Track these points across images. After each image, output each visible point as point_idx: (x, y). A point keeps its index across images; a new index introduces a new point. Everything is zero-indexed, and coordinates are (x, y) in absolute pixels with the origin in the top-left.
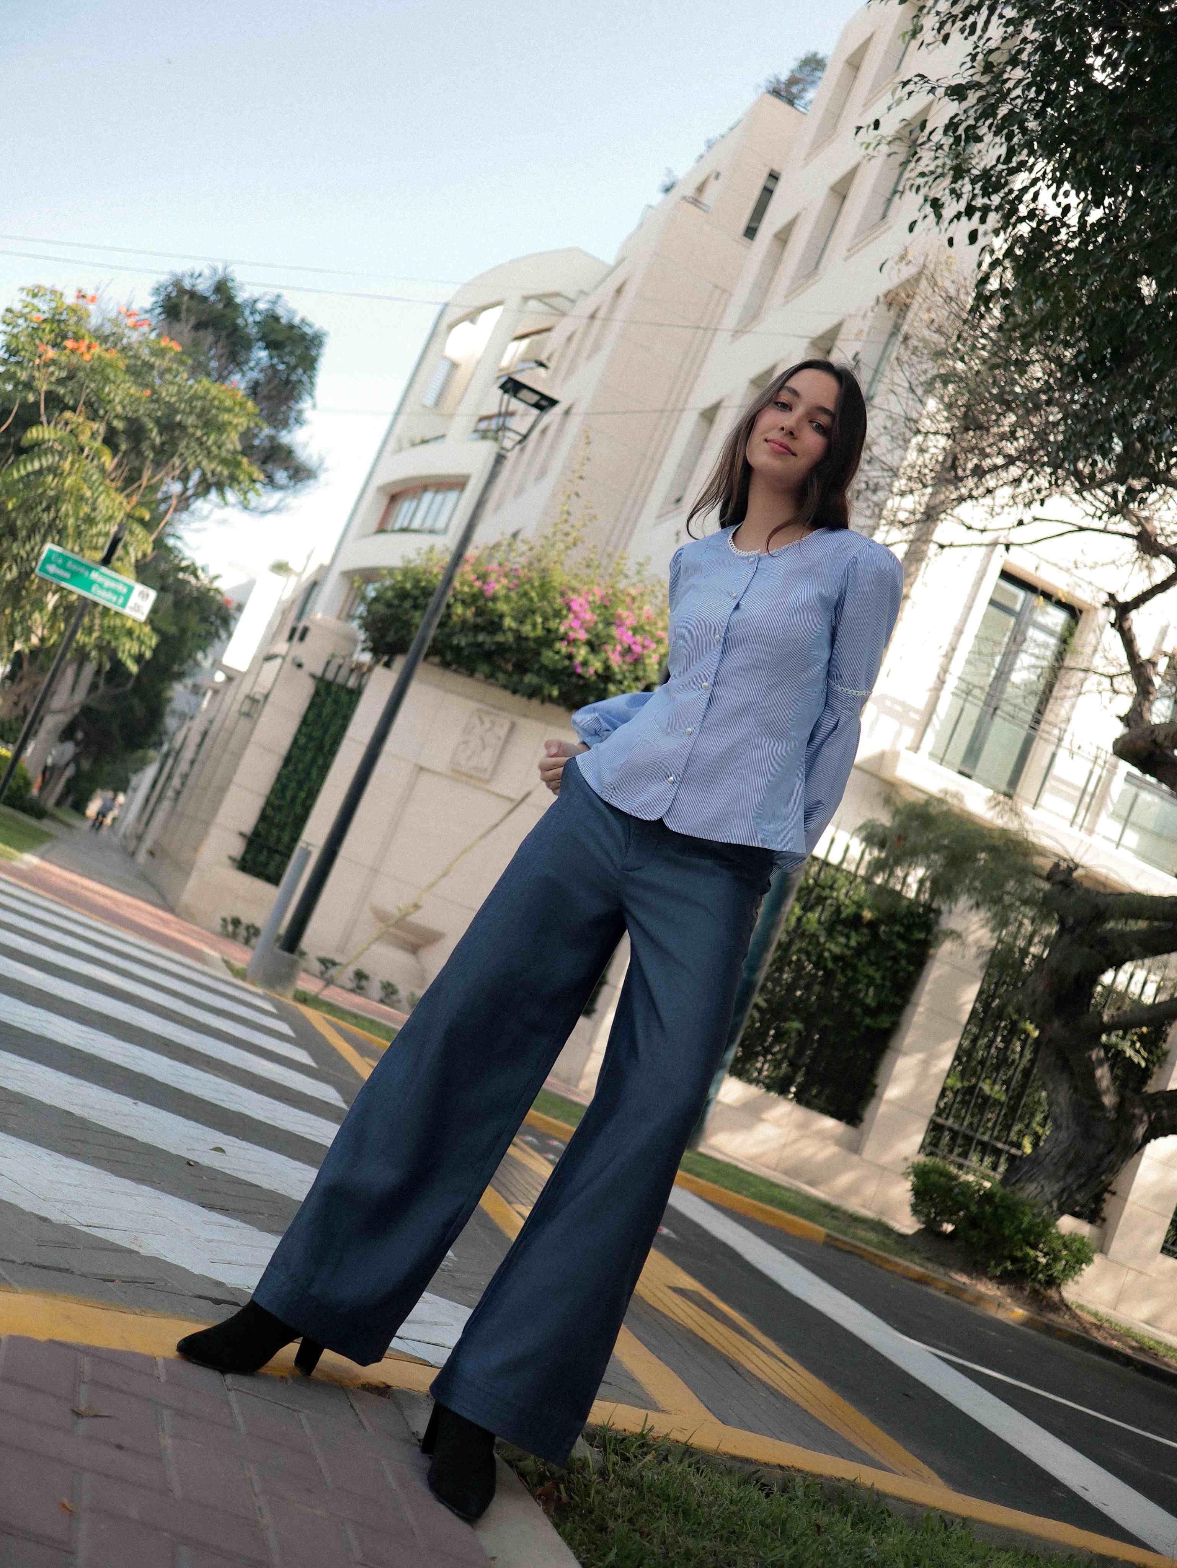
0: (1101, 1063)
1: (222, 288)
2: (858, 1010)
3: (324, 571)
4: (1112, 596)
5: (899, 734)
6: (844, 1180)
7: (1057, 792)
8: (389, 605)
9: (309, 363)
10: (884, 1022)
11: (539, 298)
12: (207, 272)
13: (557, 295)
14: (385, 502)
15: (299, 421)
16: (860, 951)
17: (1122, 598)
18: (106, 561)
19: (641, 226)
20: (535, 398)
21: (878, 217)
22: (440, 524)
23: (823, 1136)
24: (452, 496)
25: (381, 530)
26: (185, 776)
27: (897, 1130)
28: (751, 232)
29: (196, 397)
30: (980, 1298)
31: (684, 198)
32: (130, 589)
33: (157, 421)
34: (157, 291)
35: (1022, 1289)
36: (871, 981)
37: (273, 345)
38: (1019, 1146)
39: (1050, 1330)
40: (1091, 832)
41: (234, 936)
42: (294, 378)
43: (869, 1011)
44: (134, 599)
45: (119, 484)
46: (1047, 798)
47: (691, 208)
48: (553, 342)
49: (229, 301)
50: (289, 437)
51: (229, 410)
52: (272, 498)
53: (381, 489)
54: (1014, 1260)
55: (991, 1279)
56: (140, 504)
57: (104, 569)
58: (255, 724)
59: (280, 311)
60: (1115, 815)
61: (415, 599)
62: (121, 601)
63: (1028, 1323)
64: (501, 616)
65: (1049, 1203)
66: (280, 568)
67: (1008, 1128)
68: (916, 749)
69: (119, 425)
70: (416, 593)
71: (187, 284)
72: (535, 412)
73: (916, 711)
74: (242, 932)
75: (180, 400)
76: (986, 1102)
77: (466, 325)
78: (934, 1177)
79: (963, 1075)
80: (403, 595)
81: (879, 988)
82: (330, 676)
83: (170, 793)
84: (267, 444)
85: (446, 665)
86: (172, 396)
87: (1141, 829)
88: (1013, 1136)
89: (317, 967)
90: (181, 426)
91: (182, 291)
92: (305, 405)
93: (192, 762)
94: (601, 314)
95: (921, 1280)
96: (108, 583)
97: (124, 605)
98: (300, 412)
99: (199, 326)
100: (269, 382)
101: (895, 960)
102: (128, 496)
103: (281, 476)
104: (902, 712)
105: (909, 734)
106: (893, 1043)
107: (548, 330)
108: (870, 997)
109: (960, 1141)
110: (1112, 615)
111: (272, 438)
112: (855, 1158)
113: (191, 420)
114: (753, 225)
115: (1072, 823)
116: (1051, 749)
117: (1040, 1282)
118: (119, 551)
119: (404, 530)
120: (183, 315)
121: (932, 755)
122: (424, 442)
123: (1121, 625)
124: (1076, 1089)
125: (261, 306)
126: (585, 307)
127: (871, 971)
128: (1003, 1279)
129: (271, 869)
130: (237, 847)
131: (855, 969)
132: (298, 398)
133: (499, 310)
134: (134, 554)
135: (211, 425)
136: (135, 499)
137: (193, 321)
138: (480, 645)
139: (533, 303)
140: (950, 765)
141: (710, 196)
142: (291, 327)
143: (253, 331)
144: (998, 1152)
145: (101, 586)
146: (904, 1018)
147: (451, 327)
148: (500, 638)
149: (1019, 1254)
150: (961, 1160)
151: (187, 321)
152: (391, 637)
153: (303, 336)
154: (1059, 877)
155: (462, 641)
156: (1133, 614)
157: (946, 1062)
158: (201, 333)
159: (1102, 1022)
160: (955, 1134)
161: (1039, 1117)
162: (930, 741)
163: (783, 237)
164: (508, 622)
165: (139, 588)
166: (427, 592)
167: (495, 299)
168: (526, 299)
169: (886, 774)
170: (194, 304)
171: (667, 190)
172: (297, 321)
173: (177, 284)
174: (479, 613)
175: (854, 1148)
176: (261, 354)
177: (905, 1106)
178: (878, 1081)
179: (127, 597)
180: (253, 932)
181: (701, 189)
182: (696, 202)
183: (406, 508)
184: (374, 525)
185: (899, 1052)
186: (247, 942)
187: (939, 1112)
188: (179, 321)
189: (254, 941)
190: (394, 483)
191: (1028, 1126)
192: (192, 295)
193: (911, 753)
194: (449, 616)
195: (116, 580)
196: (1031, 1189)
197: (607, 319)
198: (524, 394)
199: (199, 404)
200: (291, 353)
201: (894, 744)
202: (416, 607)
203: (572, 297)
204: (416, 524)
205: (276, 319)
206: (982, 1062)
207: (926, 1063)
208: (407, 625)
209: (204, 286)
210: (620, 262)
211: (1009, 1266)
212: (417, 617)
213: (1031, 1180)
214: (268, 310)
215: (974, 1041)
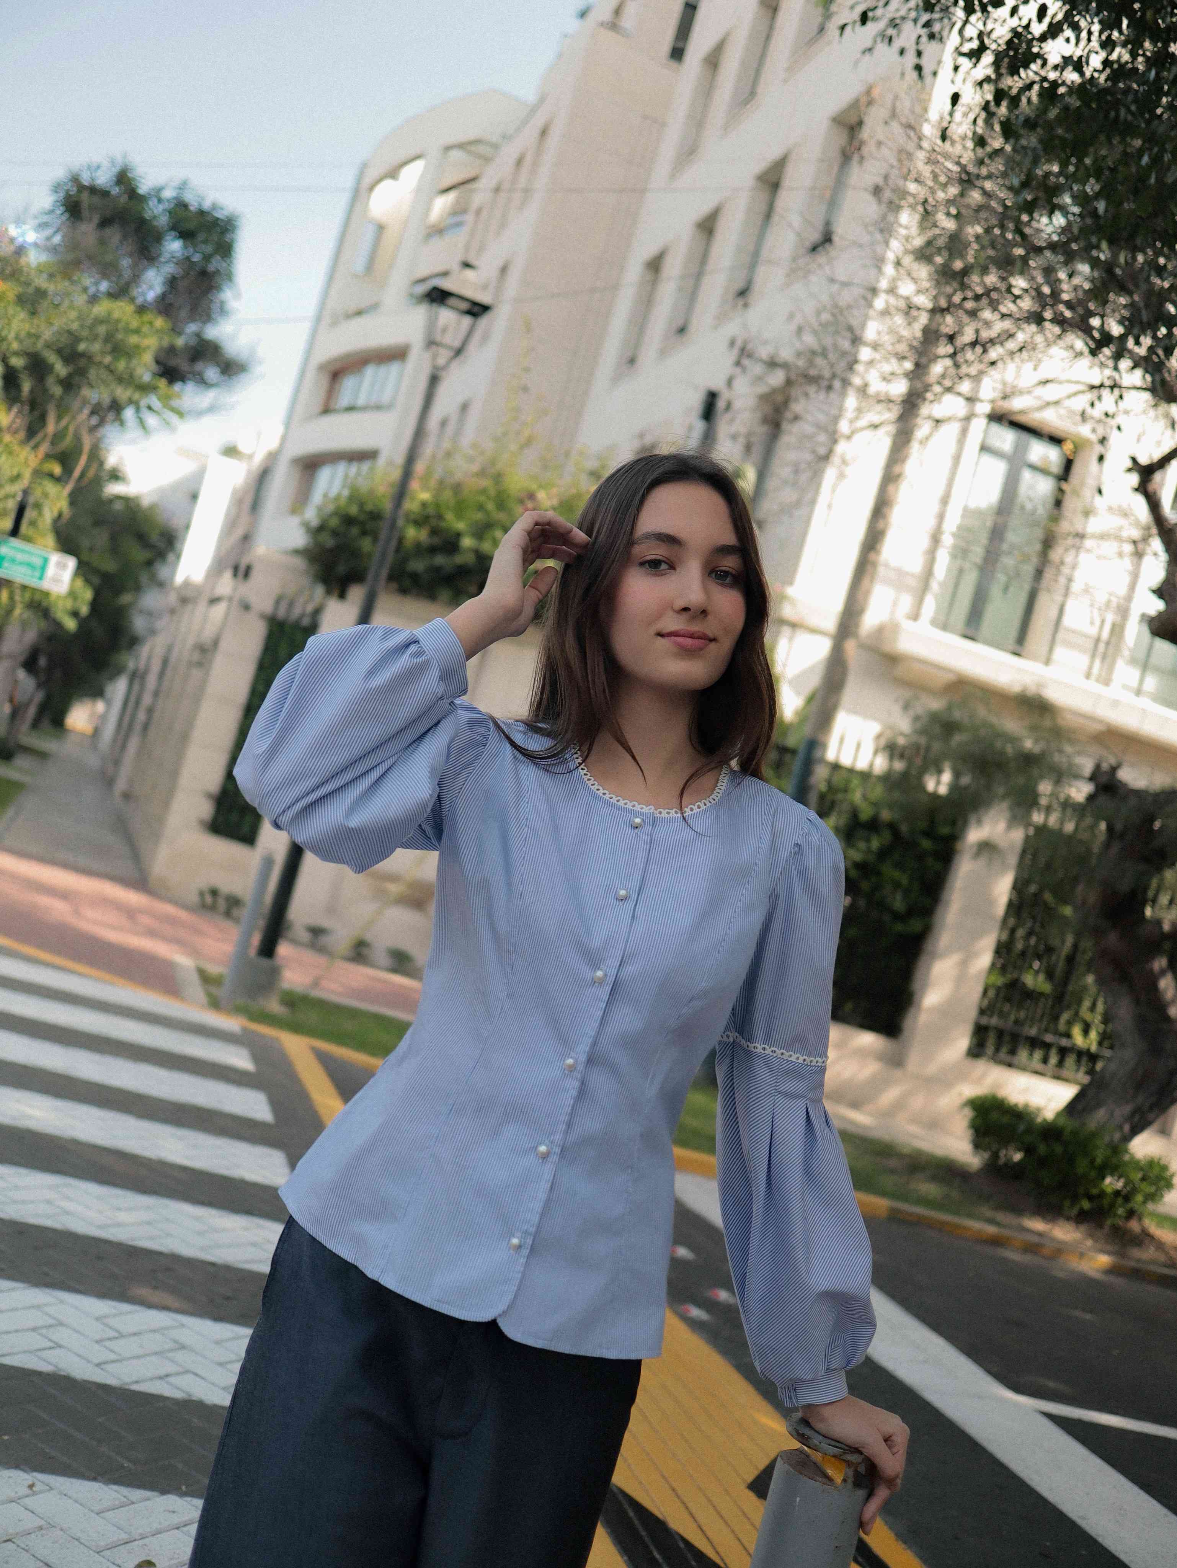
0: (1163, 972)
1: (123, 178)
2: (887, 918)
3: (273, 457)
4: (1134, 460)
5: (895, 603)
6: (890, 1096)
7: (1069, 645)
8: (335, 533)
9: (225, 249)
10: (915, 925)
11: (461, 146)
12: (105, 164)
13: (477, 142)
14: (325, 381)
15: (223, 311)
16: (883, 854)
17: (1144, 461)
18: (15, 532)
19: (560, 56)
20: (465, 306)
21: (816, 30)
22: (386, 398)
23: (862, 1053)
24: (394, 368)
25: (326, 410)
26: (150, 711)
27: (940, 1036)
28: (677, 53)
29: (99, 321)
30: (1060, 1250)
31: (602, 24)
32: (46, 561)
33: (59, 352)
34: (56, 188)
35: (1100, 1226)
36: (897, 885)
37: (186, 235)
38: (1068, 1035)
39: (1137, 1274)
40: (1107, 682)
41: (213, 908)
42: (211, 268)
43: (898, 917)
44: (51, 571)
45: (22, 435)
46: (1060, 652)
47: (611, 34)
48: (480, 196)
49: (132, 193)
50: (213, 332)
51: (137, 331)
52: (208, 397)
53: (322, 368)
54: (1090, 1198)
55: (1068, 1218)
56: (48, 456)
57: (14, 542)
58: (207, 674)
59: (189, 197)
60: (1133, 661)
61: (362, 524)
62: (37, 574)
63: (1112, 1271)
64: (459, 535)
65: (1120, 1127)
66: (231, 451)
67: (1056, 1018)
68: (915, 616)
69: (17, 362)
70: (362, 517)
71: (86, 180)
72: (467, 320)
73: (913, 575)
74: (222, 904)
75: (82, 326)
76: (1030, 995)
77: (387, 183)
78: (994, 1115)
79: (1003, 969)
80: (348, 521)
81: (907, 892)
82: (281, 613)
83: (138, 727)
84: (193, 342)
85: (403, 591)
86: (73, 321)
87: (1158, 670)
88: (1062, 1026)
89: (305, 936)
90: (88, 357)
91: (81, 188)
92: (227, 295)
93: (156, 694)
94: (528, 159)
95: (996, 1242)
96: (19, 557)
97: (41, 578)
98: (222, 303)
99: (105, 223)
100: (187, 274)
101: (921, 858)
102: (35, 447)
103: (212, 373)
104: (899, 580)
105: (906, 602)
106: (929, 946)
107: (473, 179)
108: (898, 903)
109: (1007, 1038)
110: (1134, 479)
111: (198, 335)
112: (898, 1073)
113: (96, 347)
114: (680, 45)
115: (1088, 676)
116: (1059, 598)
117: (1120, 1217)
118: (29, 514)
119: (351, 409)
120: (86, 213)
121: (934, 623)
122: (359, 313)
123: (1145, 488)
124: (1137, 1002)
125: (168, 194)
126: (509, 154)
127: (896, 874)
128: (1081, 1218)
129: (245, 829)
130: (206, 809)
131: (879, 873)
132: (219, 288)
133: (419, 165)
134: (48, 516)
135: (118, 350)
136: (44, 448)
137: (96, 219)
138: (437, 569)
139: (455, 154)
140: (953, 631)
141: (628, 21)
142: (202, 213)
143: (163, 221)
144: (1047, 1046)
145: (13, 561)
146: (937, 919)
147: (371, 188)
148: (459, 559)
149: (1095, 1191)
150: (1008, 1058)
151: (90, 219)
152: (341, 569)
153: (216, 222)
154: (1104, 780)
155: (418, 565)
156: (1157, 476)
157: (984, 959)
158: (108, 231)
159: (1162, 933)
160: (1000, 1034)
161: (1087, 1004)
162: (930, 606)
163: (713, 61)
164: (467, 542)
165: (55, 558)
166: (375, 516)
167: (412, 152)
168: (448, 148)
169: (887, 648)
170: (96, 200)
171: (583, 14)
172: (207, 205)
173: (75, 179)
174: (434, 532)
175: (896, 1061)
176: (174, 246)
177: (946, 1011)
178: (916, 986)
179: (43, 568)
180: (234, 902)
181: (618, 12)
182: (613, 26)
183: (349, 383)
184: (319, 408)
185: (934, 956)
186: (228, 914)
187: (982, 1012)
188: (81, 220)
189: (235, 912)
190: (335, 360)
191: (1077, 1014)
192: (93, 190)
193: (911, 622)
194: (401, 540)
195: (29, 553)
196: (1100, 1115)
197: (535, 164)
198: (452, 301)
199: (102, 330)
200: (206, 242)
201: (893, 613)
202: (364, 533)
203: (494, 140)
204: (361, 401)
205: (185, 206)
206: (1023, 953)
207: (964, 963)
208: (356, 554)
209: (104, 178)
210: (542, 99)
211: (1086, 1205)
212: (366, 544)
213: (1098, 1105)
214: (175, 198)
215: (1013, 931)
